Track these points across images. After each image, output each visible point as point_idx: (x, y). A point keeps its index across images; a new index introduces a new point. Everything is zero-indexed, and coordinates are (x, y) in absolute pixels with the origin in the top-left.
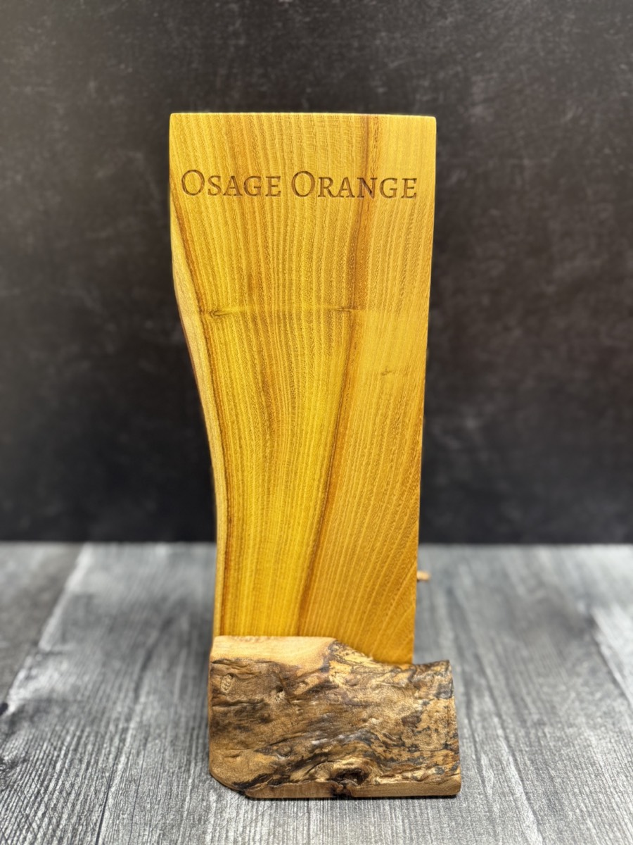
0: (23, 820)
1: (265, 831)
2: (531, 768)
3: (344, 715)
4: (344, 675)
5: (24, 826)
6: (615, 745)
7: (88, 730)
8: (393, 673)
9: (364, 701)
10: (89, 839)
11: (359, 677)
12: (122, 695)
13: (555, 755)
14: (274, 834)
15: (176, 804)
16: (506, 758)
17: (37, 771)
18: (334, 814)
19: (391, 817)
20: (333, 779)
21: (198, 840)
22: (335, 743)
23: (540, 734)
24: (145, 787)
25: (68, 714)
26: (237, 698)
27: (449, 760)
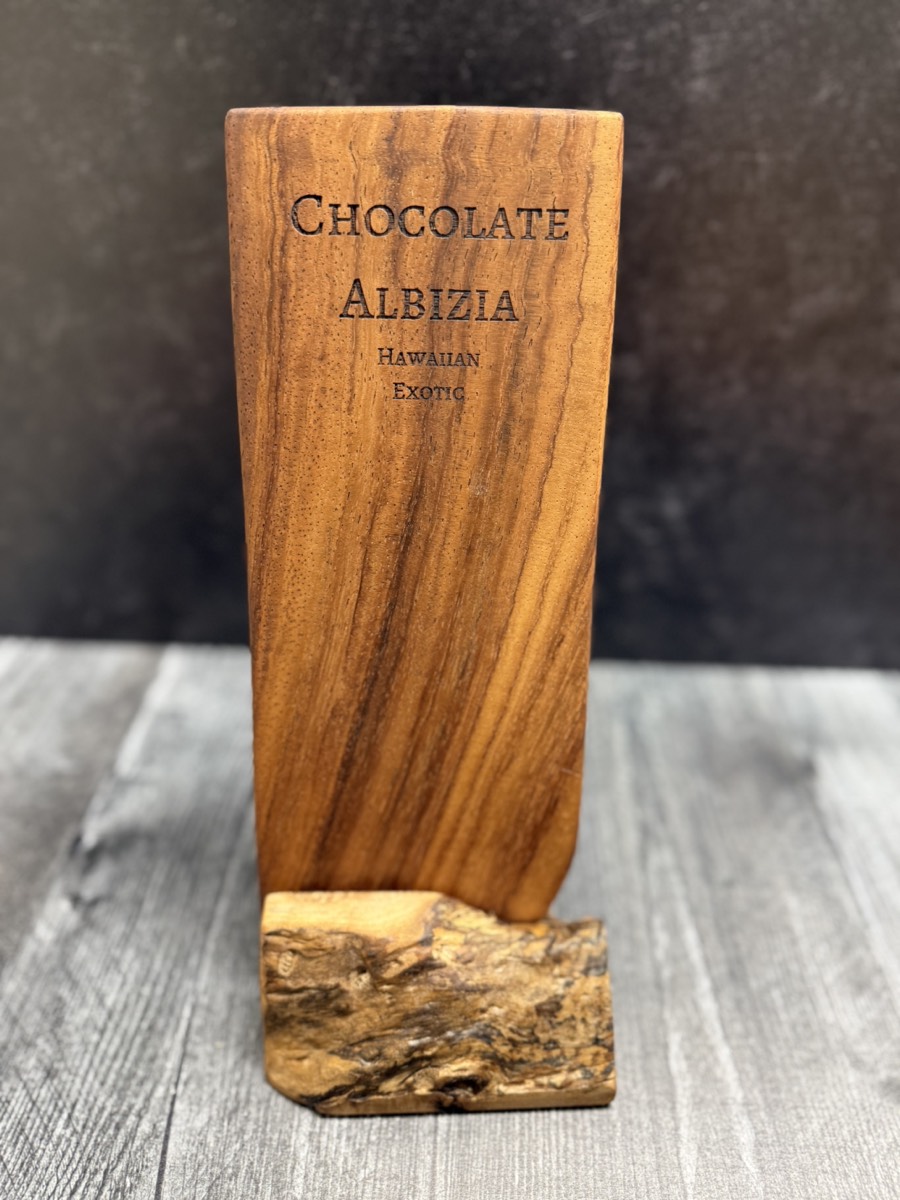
3: (454, 1004)
4: (454, 948)
8: (523, 943)
9: (483, 984)
22: (441, 1043)
26: (302, 983)
27: (601, 1059)
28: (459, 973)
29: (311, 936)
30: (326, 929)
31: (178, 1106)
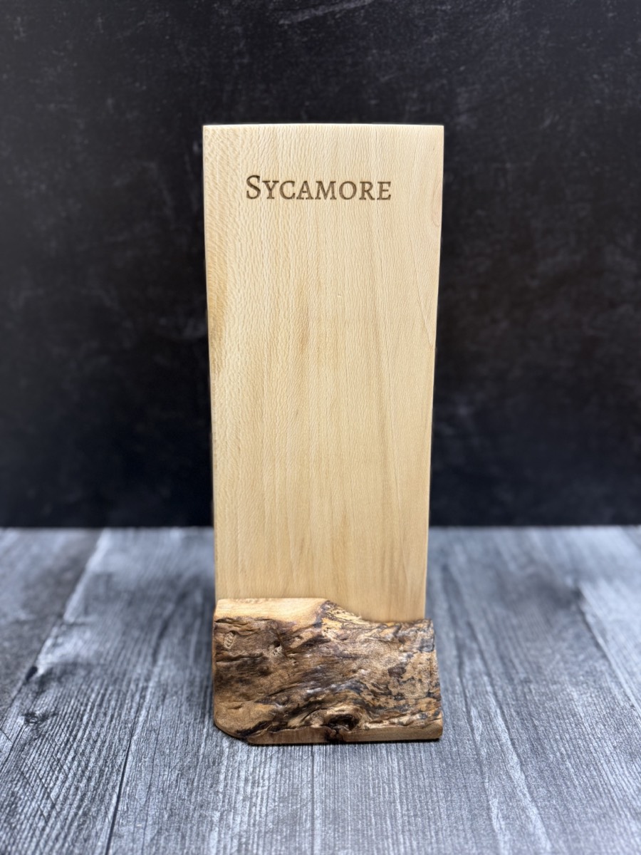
0: (55, 763)
1: (273, 771)
2: (517, 719)
3: (335, 666)
4: (335, 631)
5: (56, 768)
6: (595, 699)
7: (111, 688)
8: (379, 629)
9: (354, 654)
10: (115, 778)
11: (348, 632)
12: (141, 660)
13: (539, 707)
14: (281, 774)
15: (192, 750)
16: (494, 711)
17: (66, 723)
18: (336, 757)
19: (388, 759)
20: (326, 725)
21: (213, 778)
22: (328, 691)
23: (526, 690)
24: (164, 735)
25: (92, 675)
27: (432, 706)
29: (245, 622)
30: (255, 617)
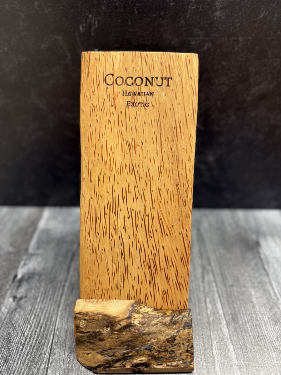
0: (26, 320)
2: (227, 303)
3: (139, 339)
4: (139, 319)
9: (149, 332)
10: (52, 327)
16: (217, 299)
20: (133, 367)
22: (134, 351)
23: (232, 290)
26: (88, 330)
27: (189, 357)
28: (141, 328)
29: (90, 315)
30: (96, 312)
31: (49, 372)
